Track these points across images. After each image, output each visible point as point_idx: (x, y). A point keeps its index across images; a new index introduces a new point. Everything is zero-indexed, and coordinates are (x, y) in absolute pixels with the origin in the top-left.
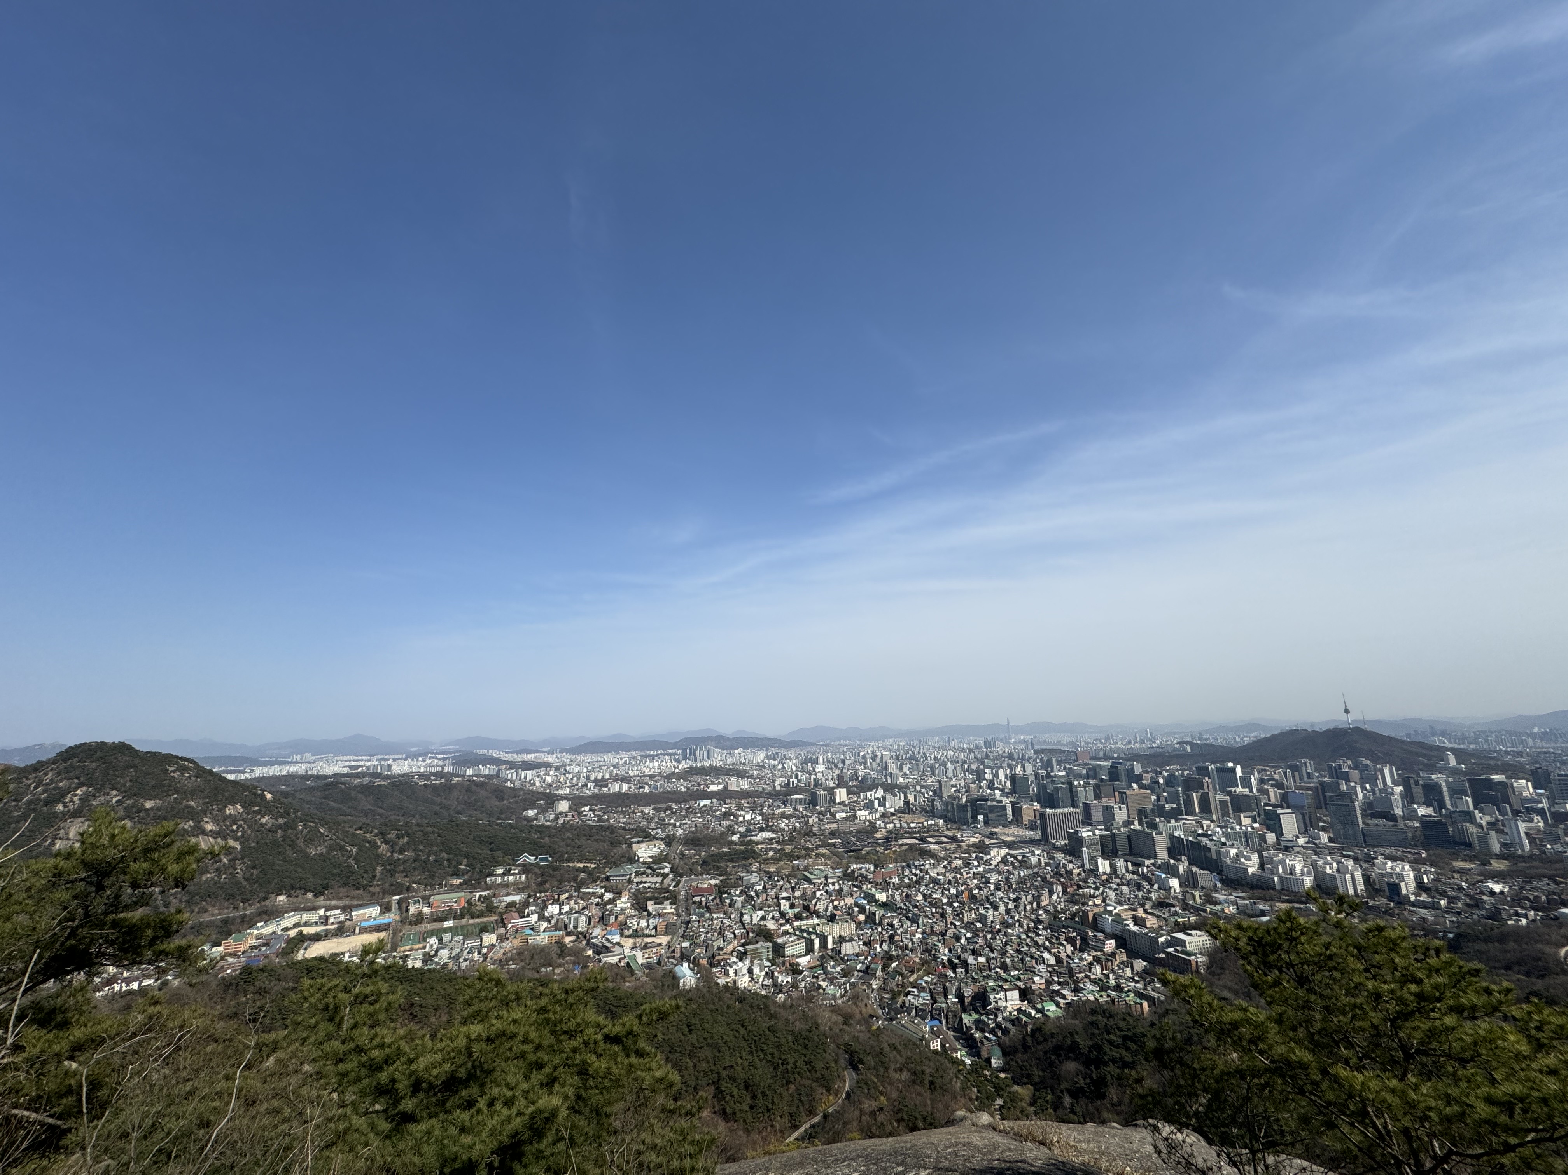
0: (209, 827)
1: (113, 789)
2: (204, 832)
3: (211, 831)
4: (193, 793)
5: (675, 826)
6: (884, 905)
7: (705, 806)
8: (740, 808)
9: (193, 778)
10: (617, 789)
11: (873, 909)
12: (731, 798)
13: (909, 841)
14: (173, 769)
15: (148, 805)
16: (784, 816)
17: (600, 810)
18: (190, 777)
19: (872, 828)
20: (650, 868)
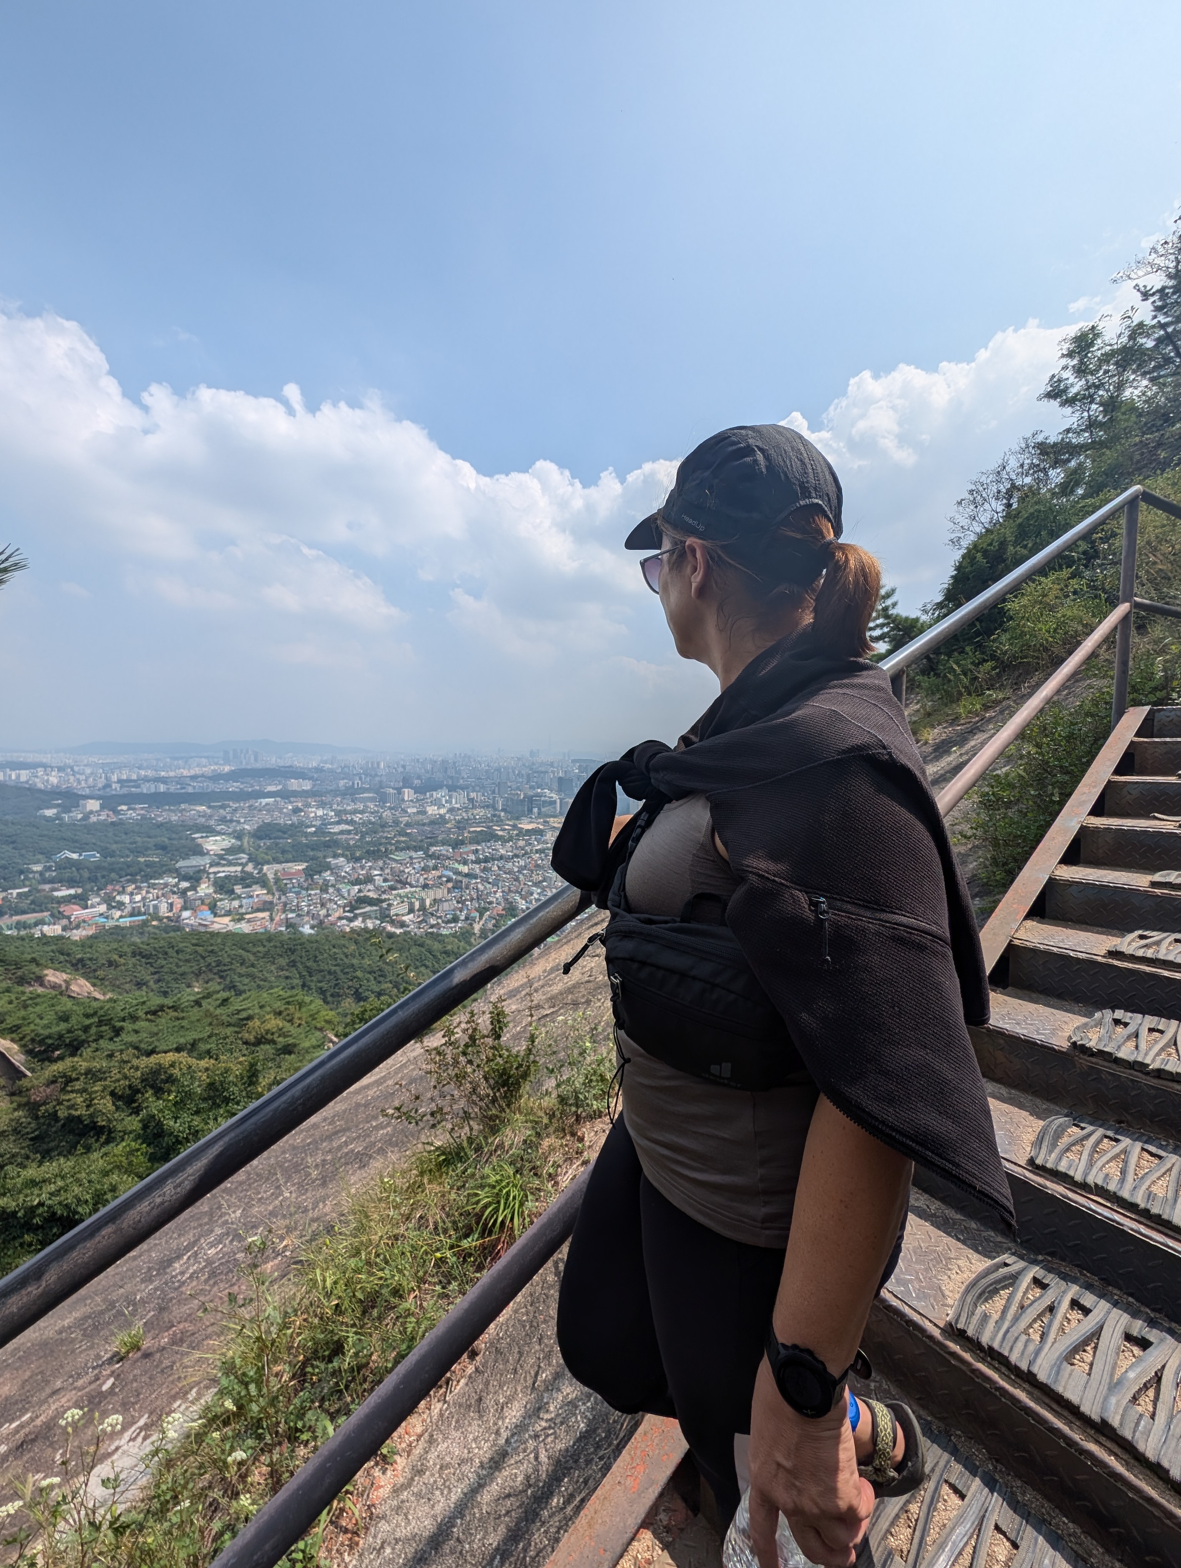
5: (238, 822)
6: (467, 875)
7: (267, 804)
8: (309, 806)
10: (153, 790)
11: (460, 878)
12: (296, 797)
13: (478, 829)
16: (355, 812)
17: (142, 809)
19: (442, 820)
20: (224, 859)
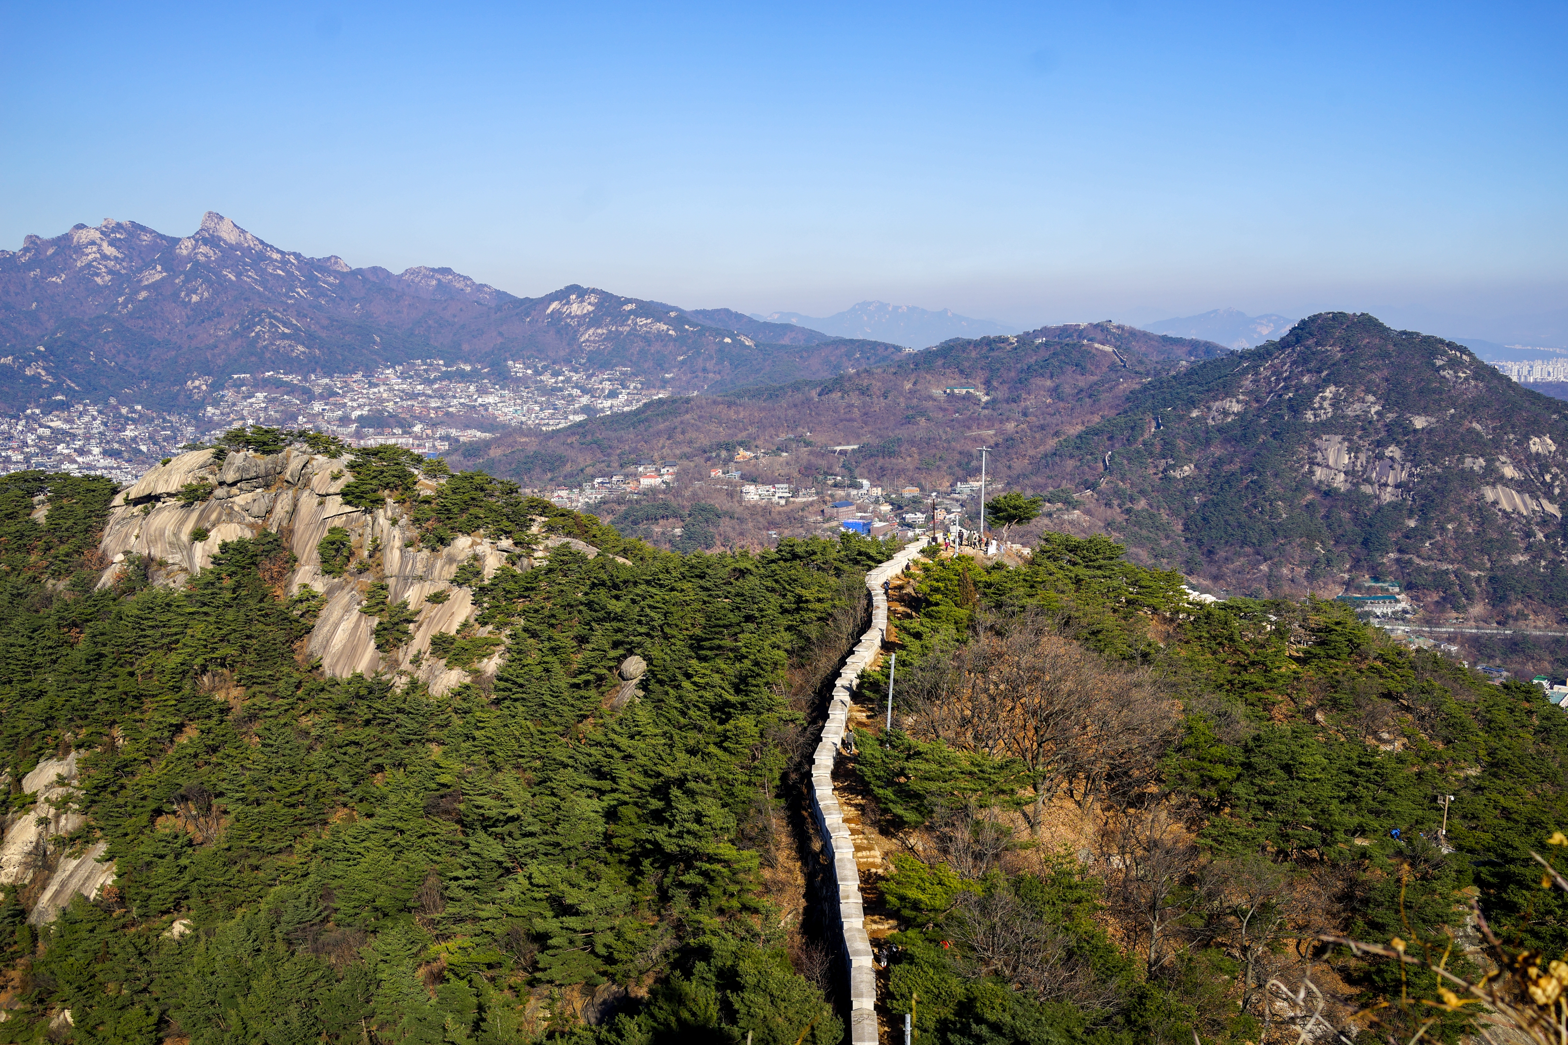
0: (1509, 472)
1: (1368, 391)
2: (1501, 480)
3: (1512, 479)
4: (1473, 408)
9: (1473, 383)
14: (1441, 363)
15: (1419, 422)
18: (1466, 379)
